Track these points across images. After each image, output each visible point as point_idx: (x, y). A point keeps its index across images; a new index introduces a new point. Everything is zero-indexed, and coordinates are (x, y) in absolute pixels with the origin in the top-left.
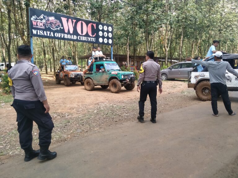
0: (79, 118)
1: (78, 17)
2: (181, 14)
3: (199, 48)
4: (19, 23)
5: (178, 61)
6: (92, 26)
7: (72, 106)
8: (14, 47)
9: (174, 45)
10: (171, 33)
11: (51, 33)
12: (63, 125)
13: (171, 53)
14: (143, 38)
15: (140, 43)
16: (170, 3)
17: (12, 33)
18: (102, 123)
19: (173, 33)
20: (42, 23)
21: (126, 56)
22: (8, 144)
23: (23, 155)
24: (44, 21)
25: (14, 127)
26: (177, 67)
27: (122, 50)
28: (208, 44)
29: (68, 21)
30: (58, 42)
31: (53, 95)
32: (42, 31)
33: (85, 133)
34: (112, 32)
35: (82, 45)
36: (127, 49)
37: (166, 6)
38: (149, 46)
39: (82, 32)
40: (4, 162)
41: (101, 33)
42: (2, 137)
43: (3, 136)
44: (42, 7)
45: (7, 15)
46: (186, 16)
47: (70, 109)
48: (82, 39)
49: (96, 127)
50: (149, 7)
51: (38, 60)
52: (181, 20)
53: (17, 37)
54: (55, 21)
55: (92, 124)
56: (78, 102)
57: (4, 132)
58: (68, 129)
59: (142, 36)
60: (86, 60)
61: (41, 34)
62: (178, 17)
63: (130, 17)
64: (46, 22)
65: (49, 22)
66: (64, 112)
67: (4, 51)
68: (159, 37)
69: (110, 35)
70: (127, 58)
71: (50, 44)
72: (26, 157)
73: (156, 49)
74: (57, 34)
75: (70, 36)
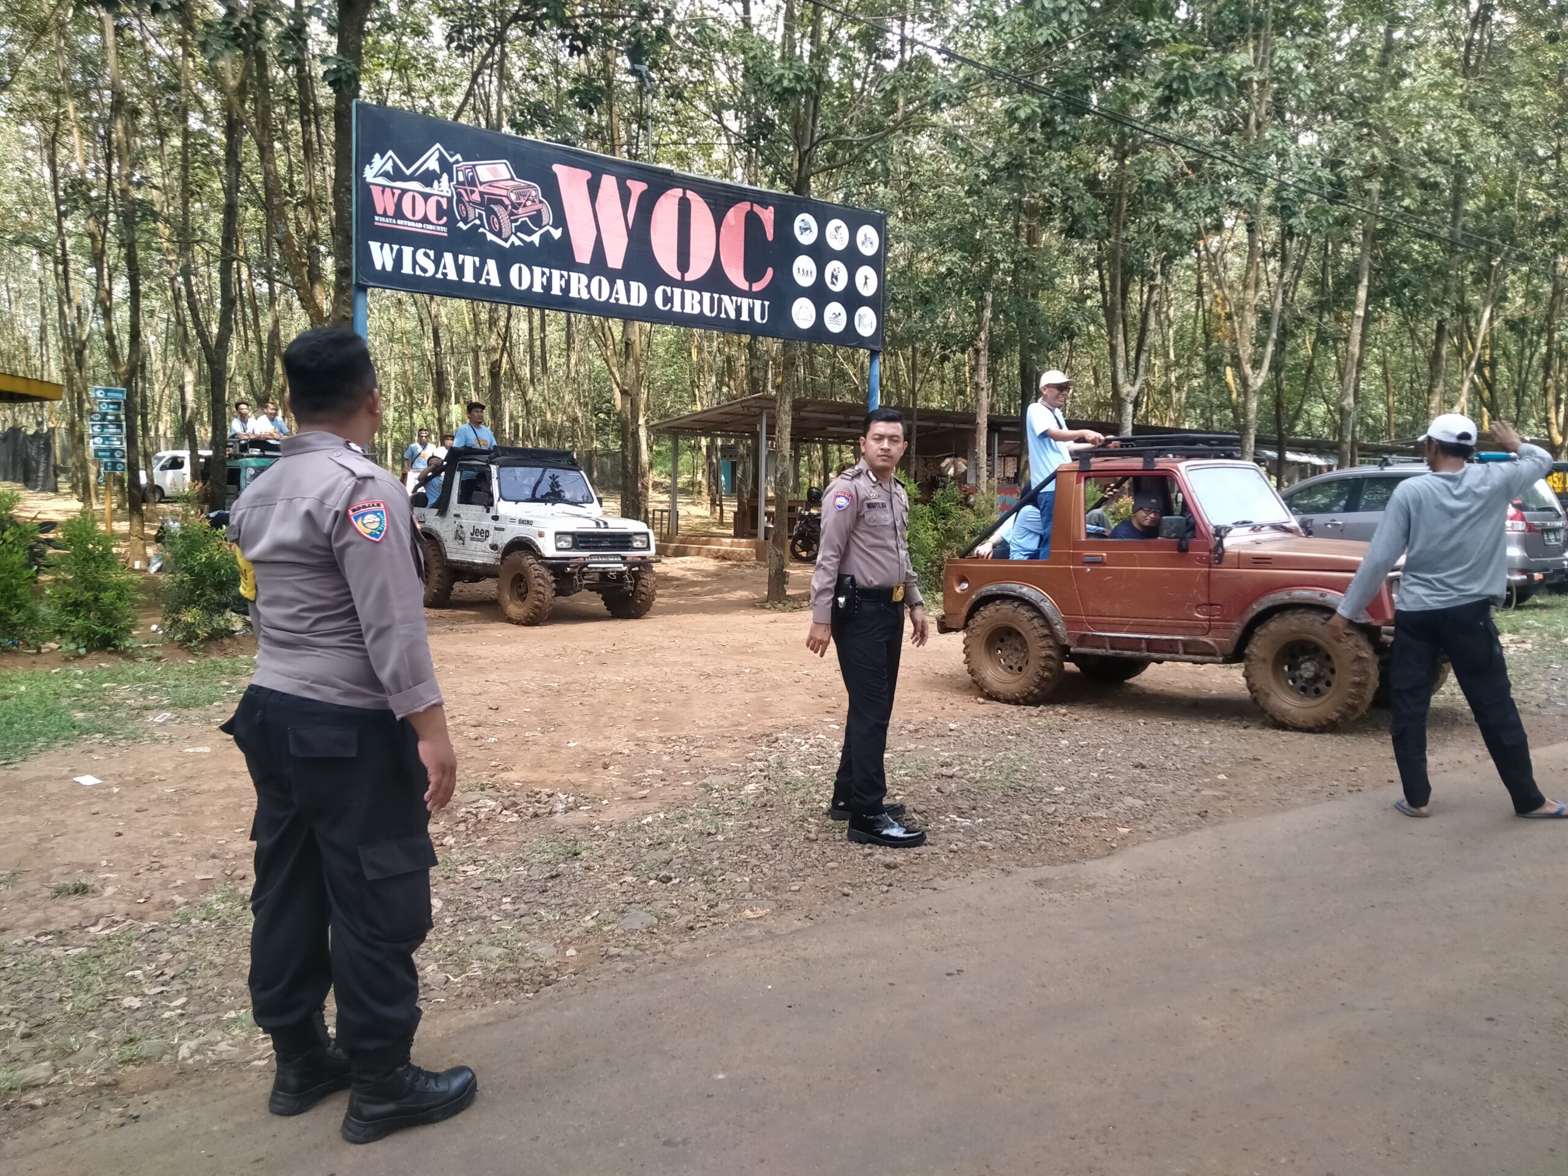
0: (639, 828)
1: (664, 165)
2: (1359, 139)
3: (1481, 375)
4: (287, 203)
5: (1333, 461)
6: (752, 223)
7: (601, 745)
8: (253, 348)
9: (1303, 352)
10: (1283, 267)
11: (483, 263)
12: (536, 874)
13: (1278, 404)
14: (1089, 303)
15: (1068, 332)
16: (1283, 65)
17: (246, 259)
18: (794, 873)
19: (1299, 268)
20: (432, 202)
21: (970, 418)
22: (177, 985)
23: (261, 1070)
24: (443, 188)
25: (218, 872)
26: (1320, 499)
27: (943, 382)
28: (1544, 349)
29: (593, 188)
30: (530, 323)
31: (481, 669)
32: (431, 253)
33: (676, 939)
34: (877, 262)
35: (681, 348)
36: (974, 369)
37: (1255, 86)
38: (1127, 355)
39: (684, 264)
40: (143, 1111)
41: (804, 270)
42: (140, 938)
43: (146, 926)
44: (437, 100)
45: (222, 153)
46: (1390, 152)
47: (587, 765)
48: (683, 307)
49: (749, 896)
50: (1137, 97)
51: (397, 435)
52: (1357, 182)
53: (271, 288)
54: (516, 188)
55: (729, 876)
56: (642, 721)
57: (156, 899)
58: (569, 900)
59: (1082, 289)
60: (704, 442)
61: (424, 270)
62: (1334, 164)
63: (1001, 160)
64: (459, 195)
65: (476, 197)
66: (543, 783)
67: (189, 377)
68: (1200, 293)
69: (867, 282)
70: (973, 432)
71: (477, 334)
72: (280, 1085)
73: (1173, 377)
74: (525, 270)
75: (605, 284)
